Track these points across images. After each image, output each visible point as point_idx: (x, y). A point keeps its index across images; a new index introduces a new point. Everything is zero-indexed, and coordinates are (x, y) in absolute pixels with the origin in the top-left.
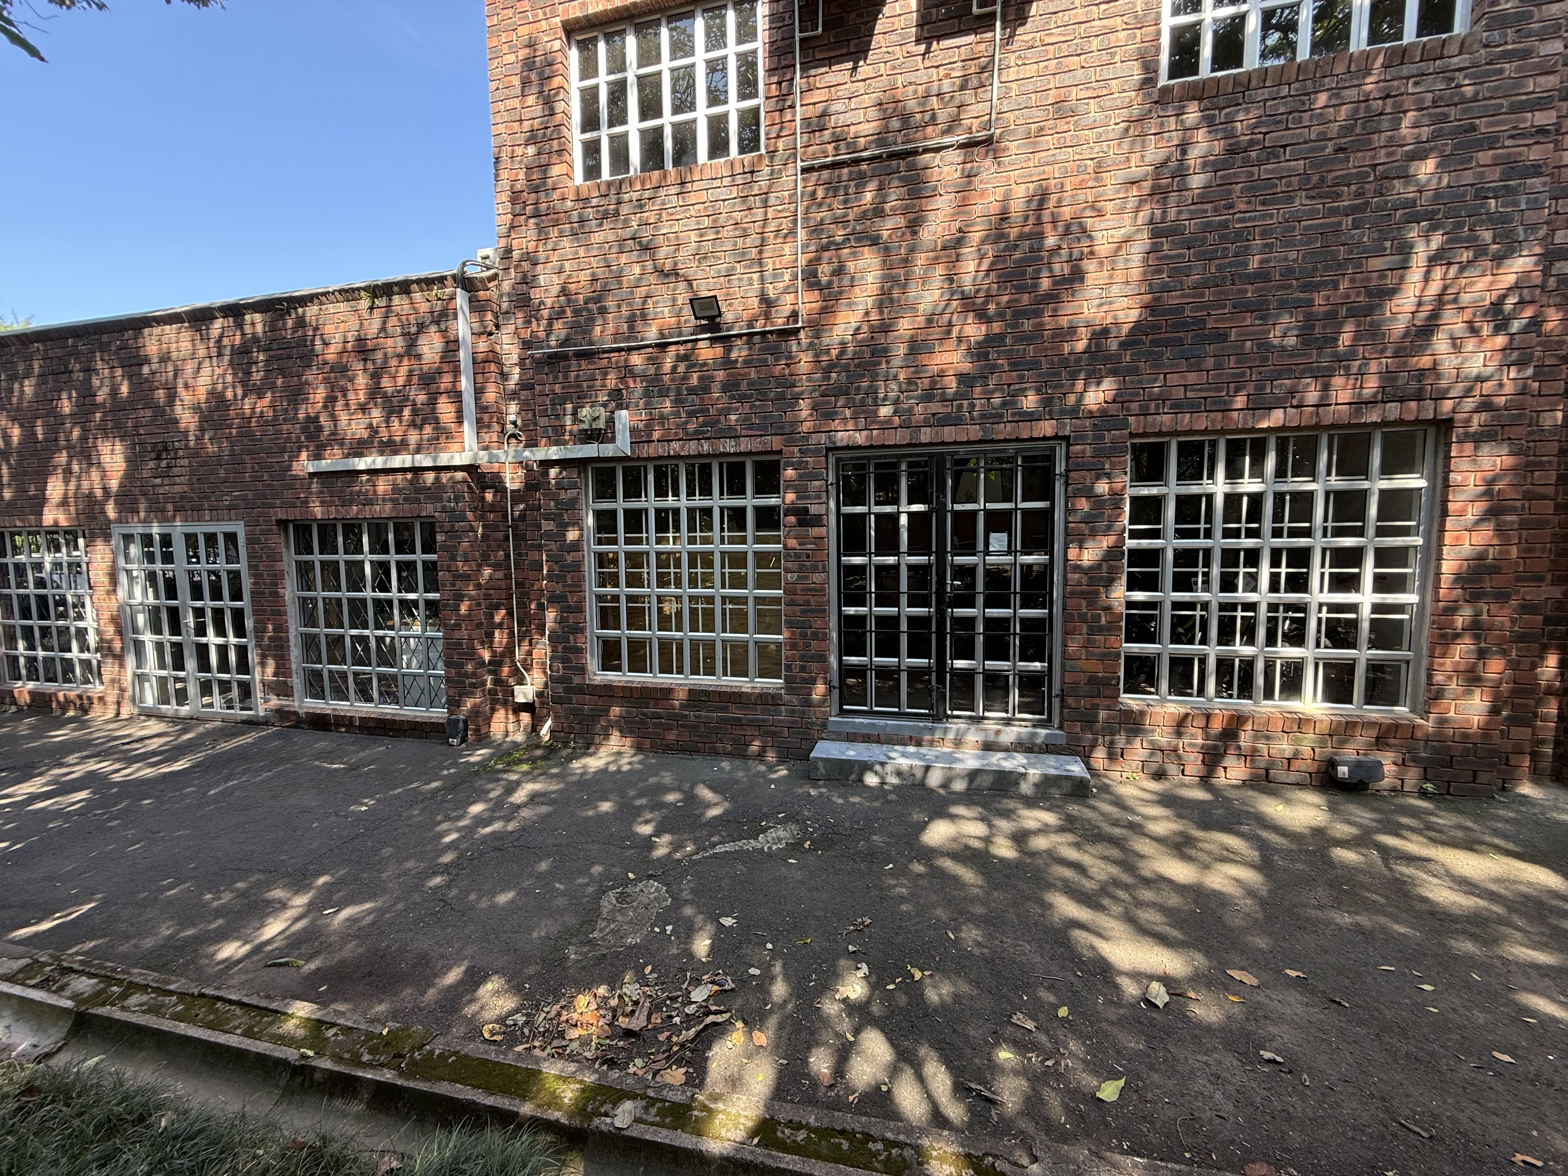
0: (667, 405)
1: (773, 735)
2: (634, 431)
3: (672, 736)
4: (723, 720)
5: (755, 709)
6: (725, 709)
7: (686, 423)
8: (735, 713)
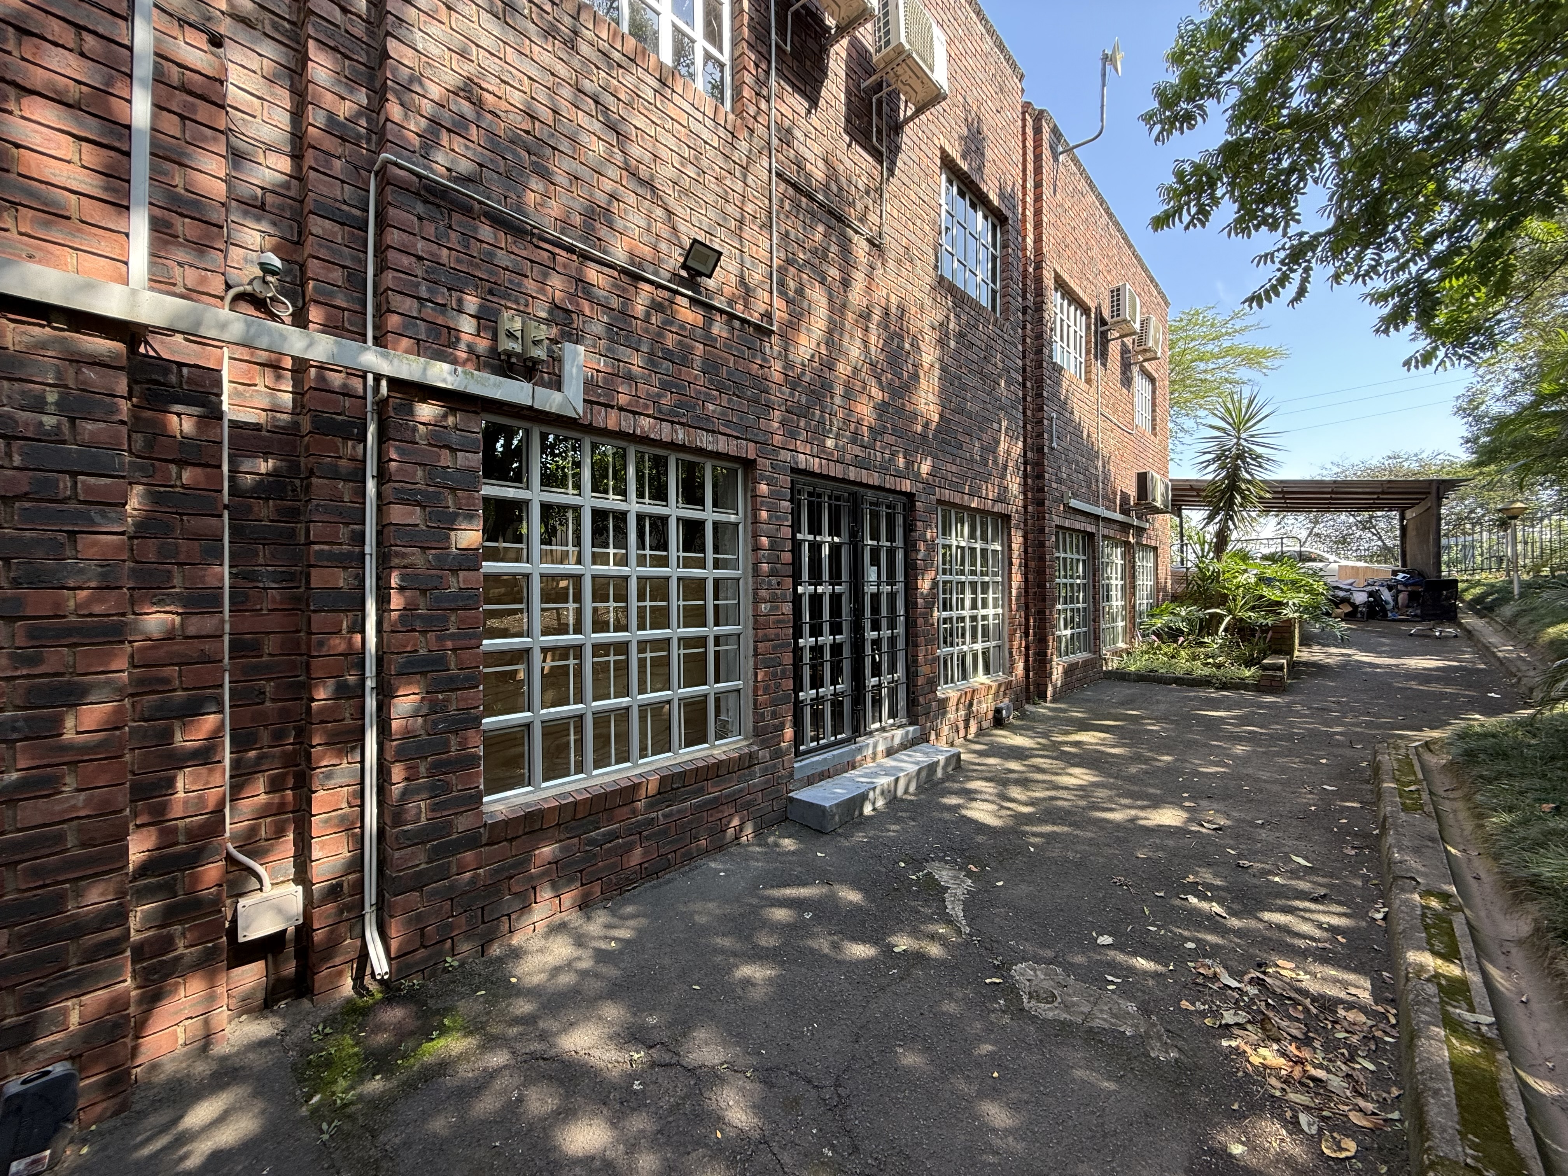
0: (636, 362)
1: (748, 805)
2: (589, 385)
3: (637, 856)
4: (699, 808)
5: (730, 780)
6: (701, 791)
7: (660, 396)
8: (713, 791)
